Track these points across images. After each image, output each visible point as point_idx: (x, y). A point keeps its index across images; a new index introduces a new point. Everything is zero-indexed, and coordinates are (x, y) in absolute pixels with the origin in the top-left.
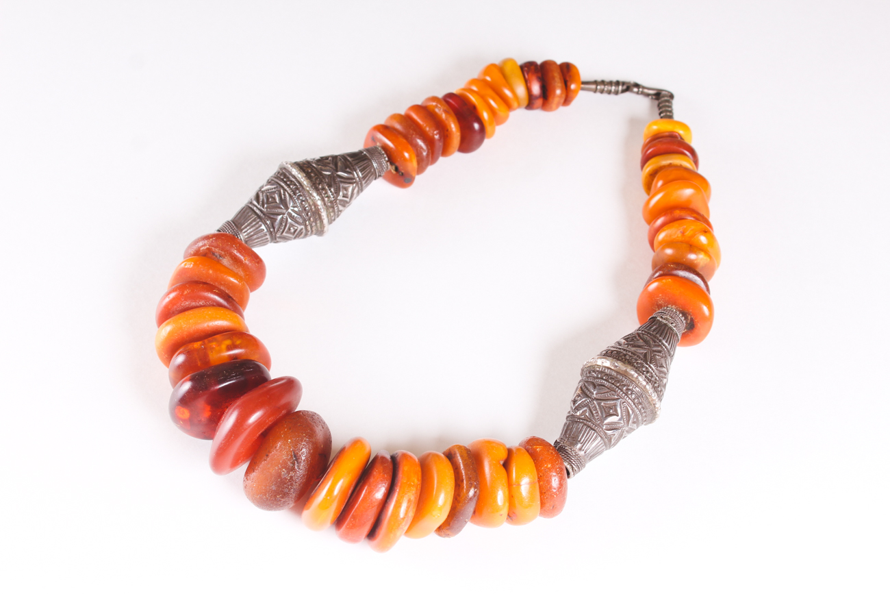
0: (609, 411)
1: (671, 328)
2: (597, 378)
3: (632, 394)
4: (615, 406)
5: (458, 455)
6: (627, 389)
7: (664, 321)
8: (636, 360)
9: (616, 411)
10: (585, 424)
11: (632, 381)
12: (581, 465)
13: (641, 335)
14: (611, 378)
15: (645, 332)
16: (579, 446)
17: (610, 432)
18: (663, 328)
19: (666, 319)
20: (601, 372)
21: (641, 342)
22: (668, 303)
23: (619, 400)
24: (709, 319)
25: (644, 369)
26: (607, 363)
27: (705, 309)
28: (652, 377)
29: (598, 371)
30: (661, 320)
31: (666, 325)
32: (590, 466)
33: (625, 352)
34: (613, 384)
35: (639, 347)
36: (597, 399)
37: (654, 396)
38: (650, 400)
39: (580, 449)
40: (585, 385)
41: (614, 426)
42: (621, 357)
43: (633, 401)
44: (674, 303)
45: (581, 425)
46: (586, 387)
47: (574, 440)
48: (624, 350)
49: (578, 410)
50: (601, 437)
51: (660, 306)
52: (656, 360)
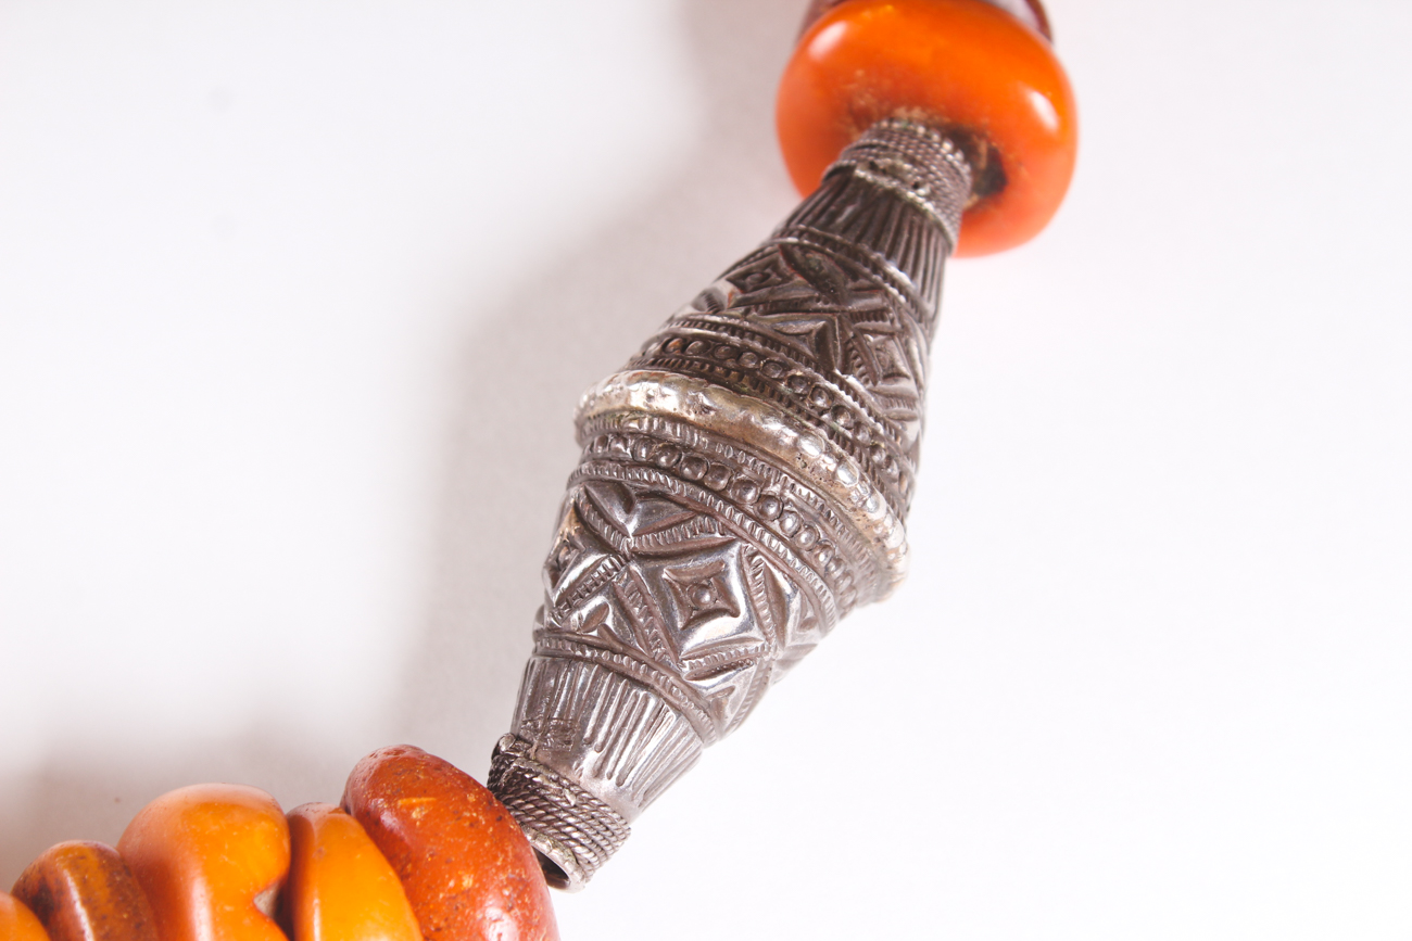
0: (697, 600)
1: (913, 207)
2: (637, 464)
3: (781, 514)
4: (720, 576)
5: (75, 895)
6: (764, 499)
7: (887, 183)
8: (785, 367)
9: (725, 593)
10: (606, 668)
11: (777, 463)
12: (604, 829)
13: (798, 254)
14: (691, 461)
15: (812, 236)
16: (591, 757)
17: (706, 685)
18: (882, 210)
19: (892, 172)
20: (649, 439)
21: (799, 288)
22: (891, 102)
23: (734, 550)
24: (1061, 144)
25: (820, 402)
26: (670, 399)
27: (1041, 104)
28: (858, 426)
29: (634, 434)
30: (870, 177)
31: (893, 196)
32: (645, 826)
33: (735, 340)
34: (700, 484)
35: (796, 307)
36: (641, 557)
37: (877, 510)
38: (860, 525)
39: (598, 773)
40: (590, 499)
41: (725, 655)
42: (721, 363)
43: (790, 541)
44: (917, 99)
45: (585, 674)
46: (596, 508)
47: (570, 741)
48: (733, 330)
49: (572, 608)
50: (678, 710)
51: (862, 119)
52: (865, 352)
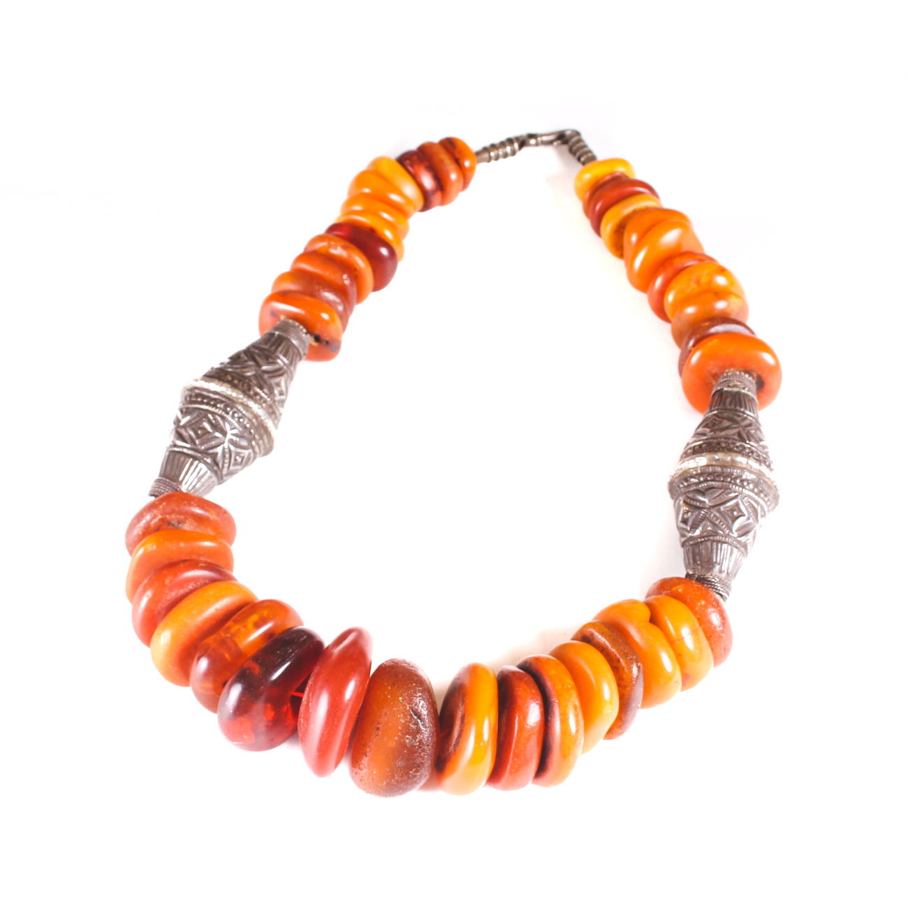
0: (733, 514)
1: (745, 394)
2: (700, 482)
3: (748, 484)
4: (737, 504)
5: (596, 634)
6: (742, 481)
7: (735, 390)
8: (734, 444)
9: (740, 510)
10: (713, 541)
11: (743, 469)
12: (727, 586)
13: (720, 415)
14: (718, 476)
15: (721, 409)
16: (717, 567)
17: (743, 539)
18: (737, 397)
19: (735, 386)
20: (701, 474)
21: (726, 423)
22: (723, 368)
23: (739, 497)
24: (776, 369)
25: (747, 451)
26: (702, 461)
27: (767, 357)
28: (759, 456)
29: (697, 475)
30: (729, 389)
31: (738, 393)
32: (735, 584)
33: (715, 441)
34: (723, 481)
35: (727, 428)
36: (714, 507)
38: (769, 483)
39: (721, 571)
40: (689, 498)
41: (746, 530)
42: (715, 447)
43: (752, 491)
44: (732, 365)
45: (709, 544)
46: (691, 499)
47: (709, 564)
48: (714, 438)
49: (696, 528)
50: (736, 548)
51: (716, 376)
52: (752, 436)
